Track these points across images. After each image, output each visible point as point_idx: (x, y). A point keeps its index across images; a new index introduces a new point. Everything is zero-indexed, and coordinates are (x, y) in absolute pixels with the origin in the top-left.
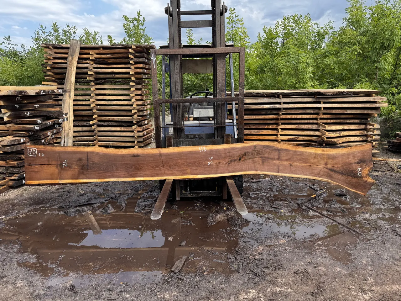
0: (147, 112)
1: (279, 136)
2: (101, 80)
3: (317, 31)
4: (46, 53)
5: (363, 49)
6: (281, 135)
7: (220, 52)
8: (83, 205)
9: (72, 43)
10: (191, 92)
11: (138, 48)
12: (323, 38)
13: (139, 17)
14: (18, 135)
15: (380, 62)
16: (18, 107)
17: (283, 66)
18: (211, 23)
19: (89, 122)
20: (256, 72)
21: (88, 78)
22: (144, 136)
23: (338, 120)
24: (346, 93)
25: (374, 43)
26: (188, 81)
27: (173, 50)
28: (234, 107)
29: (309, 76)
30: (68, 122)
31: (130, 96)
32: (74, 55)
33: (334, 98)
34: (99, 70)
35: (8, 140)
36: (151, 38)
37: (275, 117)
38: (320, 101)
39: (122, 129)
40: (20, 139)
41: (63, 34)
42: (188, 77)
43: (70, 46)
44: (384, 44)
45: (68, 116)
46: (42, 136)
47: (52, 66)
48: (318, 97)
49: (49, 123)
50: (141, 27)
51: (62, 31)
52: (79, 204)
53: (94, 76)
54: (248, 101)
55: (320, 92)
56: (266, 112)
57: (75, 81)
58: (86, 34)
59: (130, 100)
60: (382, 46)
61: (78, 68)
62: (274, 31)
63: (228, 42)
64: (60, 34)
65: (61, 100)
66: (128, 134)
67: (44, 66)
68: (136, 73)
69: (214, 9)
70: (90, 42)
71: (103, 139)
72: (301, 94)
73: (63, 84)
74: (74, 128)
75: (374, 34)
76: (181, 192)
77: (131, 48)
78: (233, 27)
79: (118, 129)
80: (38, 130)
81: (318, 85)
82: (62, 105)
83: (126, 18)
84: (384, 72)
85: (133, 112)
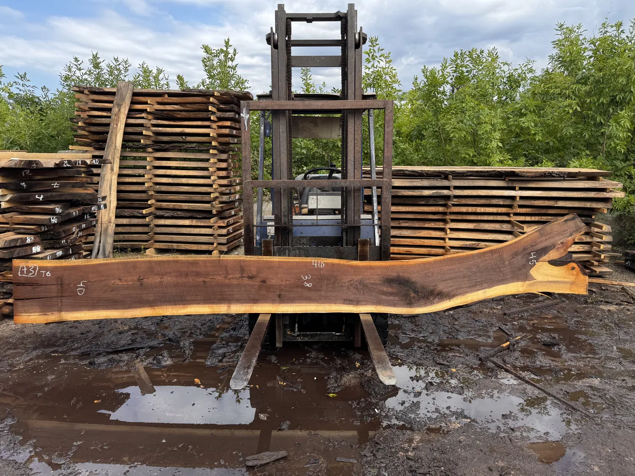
0: (235, 197)
1: (447, 240)
2: (163, 145)
3: (508, 75)
4: (78, 100)
5: (582, 104)
6: (450, 239)
7: (353, 108)
8: (121, 351)
9: (119, 86)
10: (306, 166)
11: (224, 97)
12: (517, 86)
13: (227, 48)
14: (23, 231)
15: (609, 126)
16: (25, 186)
17: (454, 128)
18: (340, 60)
19: (141, 211)
20: (409, 138)
21: (142, 141)
22: (229, 234)
23: (543, 217)
24: (557, 174)
25: (600, 96)
26: (302, 148)
27: (278, 102)
28: (375, 193)
29: (495, 145)
30: (107, 211)
31: (209, 170)
32: (122, 105)
33: (537, 182)
34: (161, 129)
35: (6, 239)
36: (246, 81)
37: (441, 209)
38: (515, 186)
39: (194, 222)
40: (26, 238)
41: (108, 71)
42: (302, 143)
43: (117, 90)
44: (616, 98)
45: (106, 202)
46: (63, 233)
47: (87, 121)
48: (511, 178)
49: (75, 212)
50: (230, 63)
51: (107, 68)
52: (115, 348)
53: (152, 139)
54: (397, 183)
55: (514, 172)
56: (427, 202)
57: (122, 145)
58: (145, 72)
59: (209, 177)
60: (612, 100)
61: (127, 125)
62: (439, 74)
63: (366, 89)
64: (103, 72)
65: (98, 175)
66: (203, 231)
67: (75, 120)
68: (220, 135)
69: (345, 38)
70: (150, 85)
71: (162, 238)
72: (482, 174)
73: (103, 149)
74: (118, 219)
75: (600, 81)
76: (285, 333)
77: (213, 95)
78: (374, 67)
79: (187, 222)
80: (55, 224)
81: (510, 159)
82: (100, 183)
83: (206, 49)
84: (616, 141)
85: (212, 196)
